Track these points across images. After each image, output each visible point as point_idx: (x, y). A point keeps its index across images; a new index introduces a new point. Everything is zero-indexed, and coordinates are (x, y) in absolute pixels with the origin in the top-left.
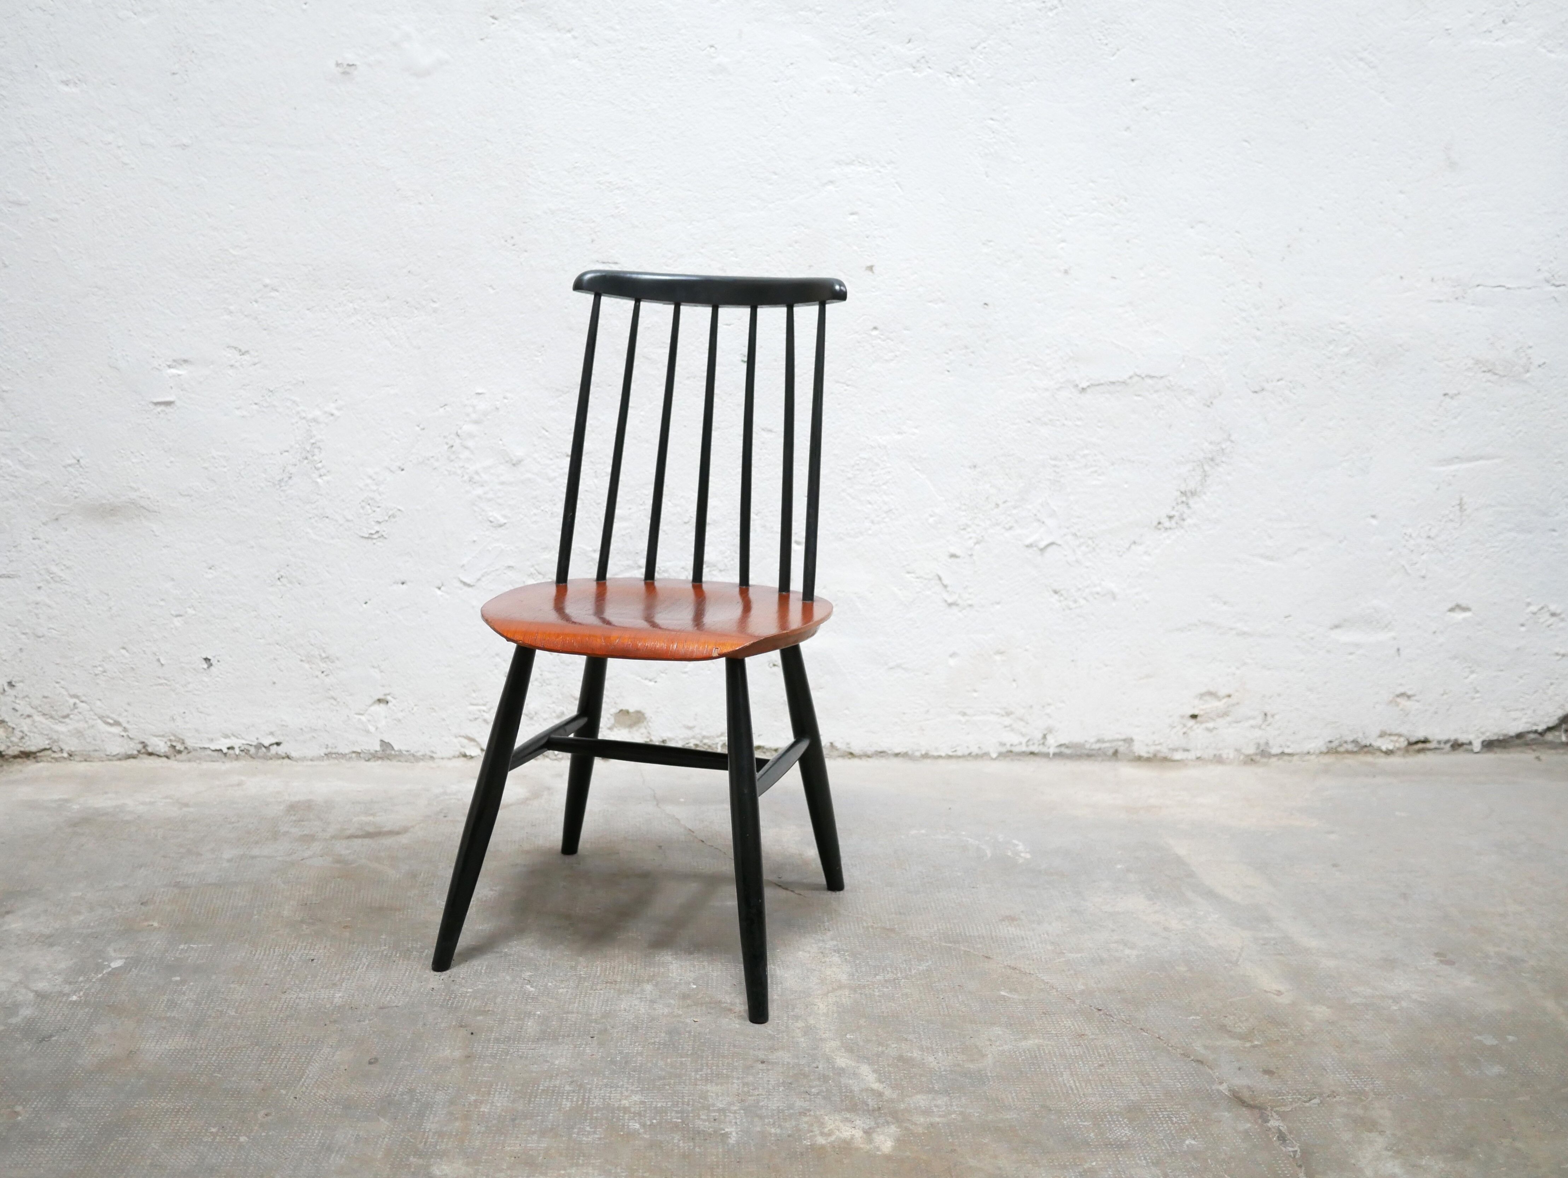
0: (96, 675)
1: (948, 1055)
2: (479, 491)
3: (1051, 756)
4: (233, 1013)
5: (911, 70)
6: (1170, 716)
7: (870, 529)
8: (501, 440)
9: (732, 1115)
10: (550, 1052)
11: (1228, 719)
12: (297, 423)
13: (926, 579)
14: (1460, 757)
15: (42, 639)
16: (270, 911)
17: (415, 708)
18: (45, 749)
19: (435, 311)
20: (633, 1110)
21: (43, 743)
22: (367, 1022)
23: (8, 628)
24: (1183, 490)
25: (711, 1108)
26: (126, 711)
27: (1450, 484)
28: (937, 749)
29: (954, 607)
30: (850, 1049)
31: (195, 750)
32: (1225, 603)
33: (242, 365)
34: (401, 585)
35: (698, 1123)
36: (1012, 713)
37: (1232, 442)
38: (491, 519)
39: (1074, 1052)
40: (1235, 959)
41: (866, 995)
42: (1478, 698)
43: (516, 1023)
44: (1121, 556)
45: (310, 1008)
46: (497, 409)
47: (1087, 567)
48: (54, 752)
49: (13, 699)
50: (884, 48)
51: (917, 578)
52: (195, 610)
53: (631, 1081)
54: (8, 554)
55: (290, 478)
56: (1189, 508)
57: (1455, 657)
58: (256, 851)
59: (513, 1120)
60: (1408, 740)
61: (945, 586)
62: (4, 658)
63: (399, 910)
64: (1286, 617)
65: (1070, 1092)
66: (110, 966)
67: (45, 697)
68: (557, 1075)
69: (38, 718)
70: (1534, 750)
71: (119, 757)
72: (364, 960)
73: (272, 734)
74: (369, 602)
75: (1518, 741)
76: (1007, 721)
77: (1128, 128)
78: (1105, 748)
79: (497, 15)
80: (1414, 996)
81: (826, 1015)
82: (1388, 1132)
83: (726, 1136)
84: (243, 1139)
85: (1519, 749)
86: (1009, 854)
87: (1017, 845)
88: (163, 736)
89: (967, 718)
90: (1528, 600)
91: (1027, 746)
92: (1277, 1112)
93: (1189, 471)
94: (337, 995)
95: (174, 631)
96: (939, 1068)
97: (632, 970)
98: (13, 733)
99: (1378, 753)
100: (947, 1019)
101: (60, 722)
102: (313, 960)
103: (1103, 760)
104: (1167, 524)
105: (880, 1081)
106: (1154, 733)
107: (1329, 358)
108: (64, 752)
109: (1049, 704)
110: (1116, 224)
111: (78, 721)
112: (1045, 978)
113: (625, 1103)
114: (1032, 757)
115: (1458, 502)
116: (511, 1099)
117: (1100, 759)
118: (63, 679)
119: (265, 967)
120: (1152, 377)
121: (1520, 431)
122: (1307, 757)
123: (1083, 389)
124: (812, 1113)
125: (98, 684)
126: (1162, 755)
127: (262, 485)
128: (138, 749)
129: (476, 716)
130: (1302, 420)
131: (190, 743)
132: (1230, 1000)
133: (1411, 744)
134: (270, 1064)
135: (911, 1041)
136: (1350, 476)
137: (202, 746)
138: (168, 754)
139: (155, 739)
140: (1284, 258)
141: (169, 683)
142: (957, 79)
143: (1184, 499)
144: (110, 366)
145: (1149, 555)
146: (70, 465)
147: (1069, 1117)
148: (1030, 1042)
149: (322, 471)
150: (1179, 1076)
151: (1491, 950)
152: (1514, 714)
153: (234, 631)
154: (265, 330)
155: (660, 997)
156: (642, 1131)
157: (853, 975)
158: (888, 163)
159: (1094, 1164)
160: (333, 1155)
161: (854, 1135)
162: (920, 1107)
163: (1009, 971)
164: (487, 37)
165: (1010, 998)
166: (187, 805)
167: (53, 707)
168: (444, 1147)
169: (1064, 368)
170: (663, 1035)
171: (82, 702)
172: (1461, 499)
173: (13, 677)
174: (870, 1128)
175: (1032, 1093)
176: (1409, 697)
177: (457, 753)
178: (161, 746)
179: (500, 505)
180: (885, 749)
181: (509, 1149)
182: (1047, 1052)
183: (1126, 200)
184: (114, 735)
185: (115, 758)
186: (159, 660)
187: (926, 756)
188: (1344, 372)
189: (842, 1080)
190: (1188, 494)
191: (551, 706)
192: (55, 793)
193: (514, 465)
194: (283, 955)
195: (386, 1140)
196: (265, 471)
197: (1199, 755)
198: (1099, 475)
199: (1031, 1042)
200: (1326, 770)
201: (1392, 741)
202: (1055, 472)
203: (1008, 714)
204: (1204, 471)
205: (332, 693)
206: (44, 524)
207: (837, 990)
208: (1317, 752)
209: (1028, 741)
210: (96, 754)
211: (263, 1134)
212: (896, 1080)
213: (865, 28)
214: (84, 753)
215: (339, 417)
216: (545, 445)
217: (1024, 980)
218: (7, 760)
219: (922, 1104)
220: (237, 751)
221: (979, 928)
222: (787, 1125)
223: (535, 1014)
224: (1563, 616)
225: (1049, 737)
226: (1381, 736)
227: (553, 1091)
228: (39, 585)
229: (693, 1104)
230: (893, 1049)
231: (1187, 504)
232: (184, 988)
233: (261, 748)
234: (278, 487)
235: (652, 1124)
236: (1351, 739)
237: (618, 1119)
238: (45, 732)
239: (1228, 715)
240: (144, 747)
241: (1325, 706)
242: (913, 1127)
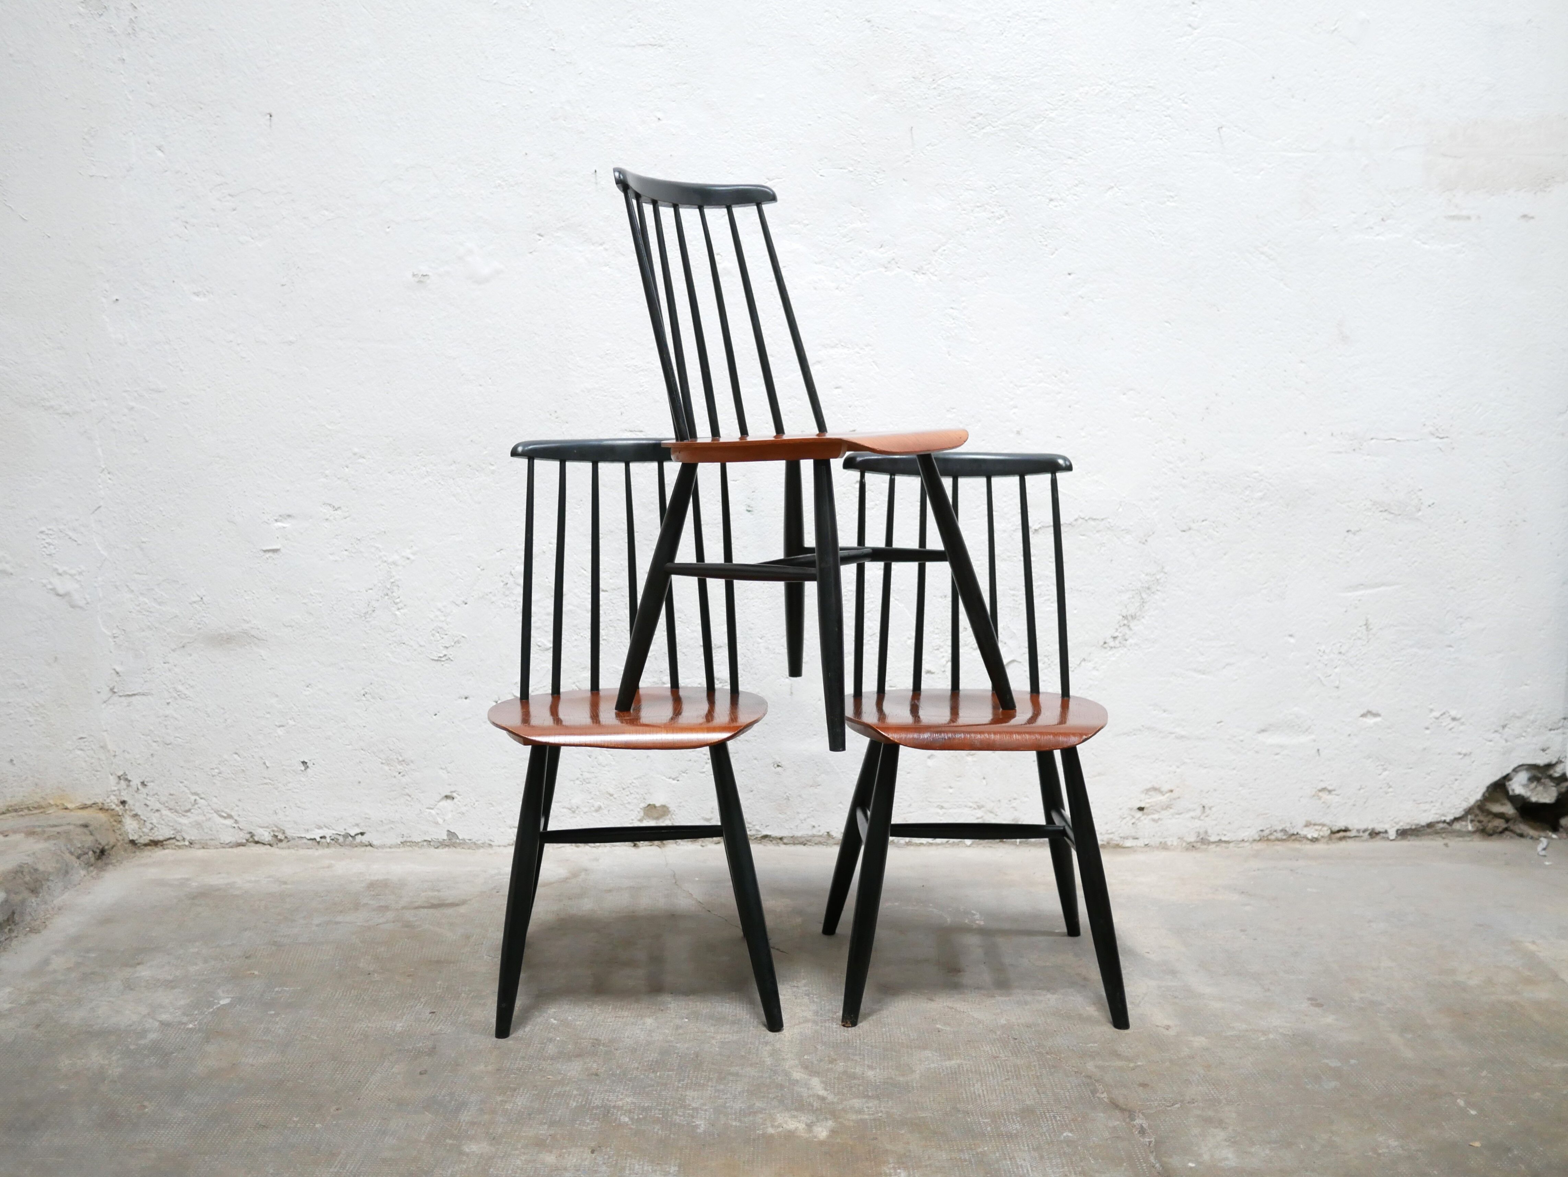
0: (213, 776)
1: (884, 1071)
4: (315, 1038)
5: (883, 270)
6: (1120, 809)
9: (703, 1113)
10: (564, 1067)
11: (1171, 811)
12: (380, 566)
14: (1377, 843)
15: (170, 746)
16: (349, 963)
17: (477, 804)
18: (170, 839)
19: (493, 472)
20: (625, 1108)
21: (168, 833)
22: (421, 1044)
23: (142, 737)
24: (1125, 615)
25: (687, 1108)
26: (237, 806)
27: (1356, 608)
30: (806, 1067)
31: (293, 839)
32: (1165, 711)
33: (335, 519)
34: (464, 700)
35: (676, 1118)
36: (983, 806)
37: (1166, 573)
38: (539, 644)
39: (988, 1070)
40: (1138, 1002)
41: (825, 1027)
42: (1391, 792)
45: (376, 1035)
46: (544, 552)
48: (178, 841)
49: (145, 796)
50: (860, 252)
52: (294, 721)
53: (626, 1088)
54: (143, 676)
55: (374, 611)
56: (1130, 629)
57: (1369, 757)
58: (339, 918)
59: (530, 1115)
60: (1330, 829)
62: (138, 762)
63: (454, 963)
64: (1218, 723)
65: (978, 1098)
66: (219, 1003)
67: (171, 795)
68: (568, 1083)
69: (165, 812)
70: (1444, 838)
71: (231, 844)
73: (357, 825)
74: (438, 714)
75: (1429, 830)
76: (979, 813)
77: (1067, 314)
79: (542, 233)
80: (1281, 1031)
81: (791, 1041)
82: (1230, 1128)
84: (317, 1126)
85: (1430, 837)
86: (966, 921)
87: (974, 915)
88: (267, 827)
89: (943, 810)
90: (1431, 707)
92: (1143, 1114)
93: (1129, 598)
94: (398, 1025)
95: (277, 739)
96: (875, 1080)
98: (144, 824)
99: (1305, 841)
101: (184, 816)
104: (1112, 644)
105: (826, 1090)
106: (1106, 823)
107: (1246, 501)
108: (186, 841)
109: (1015, 799)
110: (1060, 393)
111: (198, 815)
113: (620, 1103)
114: (1001, 844)
115: (1364, 623)
116: (530, 1100)
118: (185, 780)
119: (343, 1005)
120: (1094, 520)
121: (1415, 562)
122: (1242, 845)
123: (1036, 530)
124: (767, 1112)
125: (214, 783)
126: (1115, 842)
127: (351, 617)
128: (247, 838)
130: (1225, 555)
131: (289, 833)
133: (1333, 833)
135: (856, 1060)
136: (1268, 601)
137: (299, 836)
138: (271, 843)
139: (261, 829)
140: (1203, 419)
141: (272, 783)
142: (922, 276)
143: (1126, 622)
144: (229, 521)
145: (1097, 670)
146: (195, 602)
147: (973, 1116)
148: (953, 1062)
149: (400, 605)
150: (1069, 1087)
151: (1357, 995)
152: (1424, 807)
153: (326, 739)
154: (354, 490)
155: (658, 1027)
156: (630, 1123)
157: (817, 1012)
158: (866, 346)
159: (986, 1148)
160: (387, 1138)
161: (797, 1128)
162: (854, 1108)
163: (947, 1010)
164: (535, 251)
165: (942, 1030)
166: (285, 883)
167: (177, 803)
168: (473, 1132)
170: (656, 1055)
171: (201, 798)
172: (1367, 620)
173: (146, 778)
174: (812, 1123)
175: (947, 1099)
176: (1330, 791)
178: (266, 836)
181: (524, 1134)
182: (965, 1069)
183: (1067, 372)
184: (227, 826)
185: (227, 846)
186: (264, 763)
188: (1259, 513)
189: (795, 1088)
190: (1128, 619)
191: (590, 801)
192: (177, 874)
194: (357, 996)
195: (429, 1127)
196: (353, 606)
197: (1146, 843)
199: (954, 1063)
200: (1256, 855)
201: (1317, 830)
203: (980, 807)
204: (1142, 598)
205: (407, 791)
206: (174, 650)
208: (1251, 839)
210: (213, 842)
211: (334, 1122)
212: (838, 1088)
213: (844, 237)
214: (203, 842)
215: (413, 561)
216: (584, 582)
217: (957, 1017)
218: (139, 847)
219: (857, 1106)
220: (328, 840)
222: (746, 1120)
224: (1462, 720)
226: (1306, 826)
227: (563, 1095)
228: (168, 701)
229: (673, 1105)
230: (841, 1066)
231: (1129, 626)
232: (277, 1019)
233: (348, 837)
234: (364, 618)
235: (639, 1118)
236: (1280, 828)
237: (613, 1115)
238: (171, 824)
239: (1171, 808)
240: (252, 837)
241: (1255, 800)
242: (846, 1123)
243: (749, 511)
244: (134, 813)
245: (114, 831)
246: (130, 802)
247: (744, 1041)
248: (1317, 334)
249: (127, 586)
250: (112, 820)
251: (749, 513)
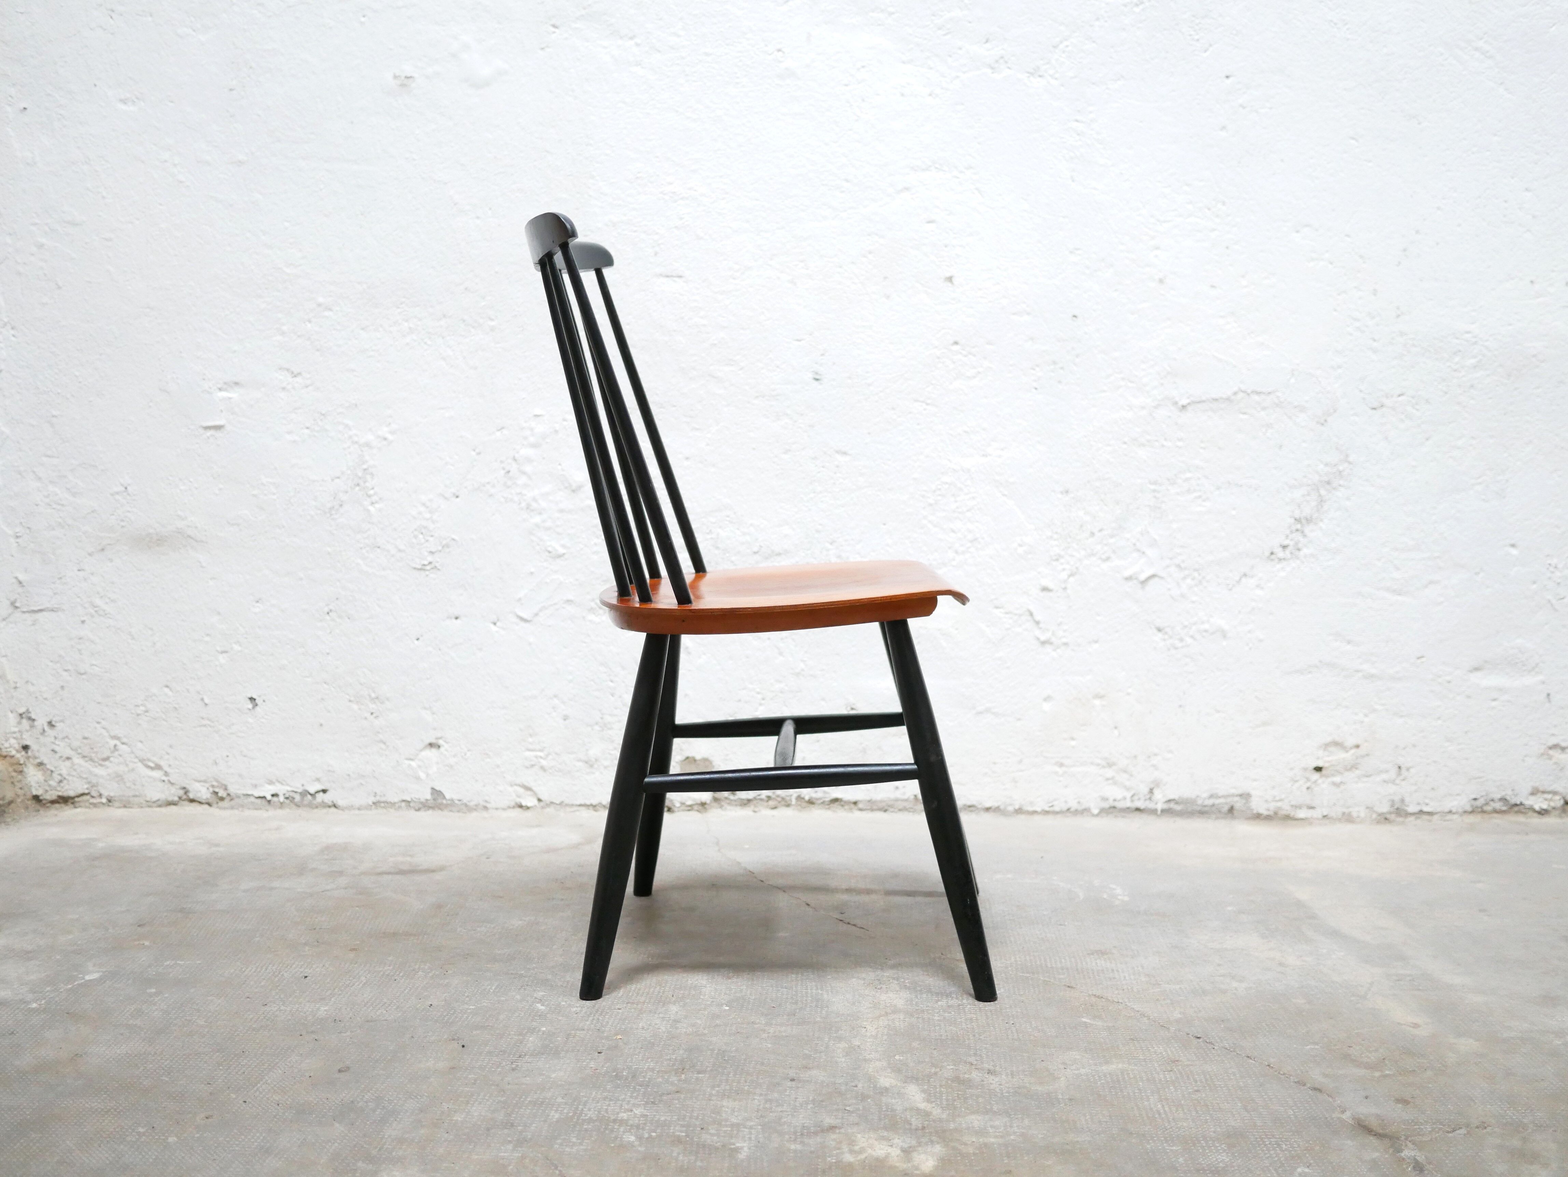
0: (138, 715)
1: (1013, 1078)
2: (537, 519)
3: (1159, 812)
4: (203, 1023)
5: (989, 71)
6: (1292, 769)
7: (954, 560)
8: (560, 464)
9: (747, 1130)
10: (548, 1066)
11: (1357, 772)
12: (349, 447)
13: (1016, 614)
15: (84, 676)
16: (275, 934)
17: (469, 754)
18: (83, 794)
19: (492, 329)
20: (631, 1122)
21: (82, 787)
22: (348, 1033)
23: (51, 664)
24: (1297, 517)
25: (723, 1123)
26: (168, 754)
28: (1031, 803)
29: (1047, 646)
30: (897, 1070)
31: (238, 797)
32: (1349, 642)
33: (294, 388)
34: (454, 621)
35: (707, 1138)
36: (1114, 764)
37: (1350, 463)
38: (550, 549)
39: (1165, 1078)
40: (1363, 993)
41: (923, 1019)
43: (517, 1037)
44: (1230, 590)
45: (289, 1020)
46: (556, 431)
47: (1193, 602)
48: (93, 797)
49: (53, 739)
50: (960, 49)
51: (1007, 613)
52: (240, 646)
53: (635, 1095)
54: (53, 586)
55: (341, 505)
56: (1305, 536)
58: (276, 884)
59: (488, 1129)
60: (1564, 798)
61: (1038, 623)
62: (45, 696)
63: (415, 935)
64: (1418, 658)
65: (1157, 1116)
66: (84, 979)
67: (85, 738)
68: (551, 1088)
69: (77, 760)
71: (159, 803)
72: (363, 978)
73: (318, 780)
74: (421, 639)
76: (1109, 773)
77: (1224, 128)
78: (1218, 804)
79: (557, 23)
81: (876, 1037)
82: (1554, 1165)
83: (737, 1150)
84: (170, 1140)
86: (1105, 896)
87: (1114, 889)
88: (205, 781)
89: (1064, 769)
91: (1132, 801)
92: (1413, 1142)
93: (1303, 496)
94: (323, 1009)
95: (218, 669)
96: (1001, 1090)
97: (659, 992)
98: (51, 775)
99: (1530, 813)
100: (1017, 1043)
101: (101, 765)
102: (306, 977)
103: (1217, 818)
104: (1281, 554)
105: (929, 1101)
106: (1273, 787)
107: (1455, 371)
108: (103, 797)
109: (1156, 755)
110: (1214, 230)
111: (118, 764)
112: (1135, 1007)
113: (624, 1116)
114: (1137, 813)
116: (492, 1109)
117: (1214, 816)
118: (103, 719)
119: (252, 983)
120: (1258, 393)
122: (1449, 817)
123: (1184, 407)
124: (843, 1131)
125: (139, 724)
126: (1284, 812)
127: (312, 513)
128: (180, 795)
129: (533, 763)
130: (1427, 439)
131: (232, 789)
132: (1356, 1031)
133: (1566, 803)
134: (227, 1069)
135: (971, 1063)
136: (1484, 500)
137: (245, 792)
138: (210, 801)
139: (197, 785)
140: (1400, 263)
141: (212, 724)
142: (1039, 79)
143: (1299, 526)
144: (161, 390)
145: (1262, 588)
146: (117, 493)
147: (1154, 1141)
148: (1112, 1067)
149: (375, 498)
150: (1291, 1104)
153: (280, 669)
154: (318, 350)
155: (686, 1017)
157: (911, 1000)
158: (967, 169)
160: (270, 1158)
161: (889, 1154)
162: (973, 1127)
163: (1094, 999)
164: (548, 47)
165: (1092, 1025)
166: (217, 845)
167: (92, 749)
168: (400, 1153)
169: (1162, 384)
170: (681, 1052)
171: (123, 743)
173: (54, 716)
174: (910, 1147)
175: (1110, 1116)
176: (1563, 749)
177: (513, 804)
178: (202, 792)
179: (558, 534)
180: (974, 803)
181: (476, 1157)
182: (1132, 1076)
183: (1224, 203)
184: (155, 779)
185: (155, 805)
186: (202, 700)
187: (1019, 811)
188: (1472, 386)
189: (884, 1099)
190: (1302, 522)
192: (83, 834)
193: (573, 491)
194: (275, 972)
195: (336, 1144)
196: (315, 499)
197: (1325, 814)
198: (1204, 501)
199: (1115, 1067)
200: (1471, 828)
201: (1546, 799)
202: (1155, 497)
203: (1110, 765)
204: (1320, 495)
205: (381, 736)
206: (90, 554)
207: (890, 1014)
208: (1460, 810)
209: (1132, 796)
210: (136, 800)
211: (197, 1135)
212: (947, 1100)
213: (940, 29)
214: (124, 798)
215: (392, 441)
217: (1110, 1008)
218: (44, 804)
219: (976, 1124)
220: (282, 799)
221: (1063, 960)
222: (811, 1141)
223: (539, 1031)
225: (1156, 791)
226: (1533, 794)
227: (542, 1103)
228: (83, 619)
229: (702, 1120)
230: (949, 1070)
231: (1303, 532)
232: (156, 999)
233: (306, 795)
234: (328, 515)
235: (650, 1137)
236: (1499, 796)
237: (612, 1131)
238: (84, 776)
239: (1357, 768)
240: (186, 793)
241: (1467, 759)
242: (961, 1147)
243: (817, 380)
244: (38, 761)
245: (12, 783)
246: (34, 746)
247: (808, 1036)
248: (1548, 154)
249: (34, 472)
250: (11, 769)
251: (816, 383)
